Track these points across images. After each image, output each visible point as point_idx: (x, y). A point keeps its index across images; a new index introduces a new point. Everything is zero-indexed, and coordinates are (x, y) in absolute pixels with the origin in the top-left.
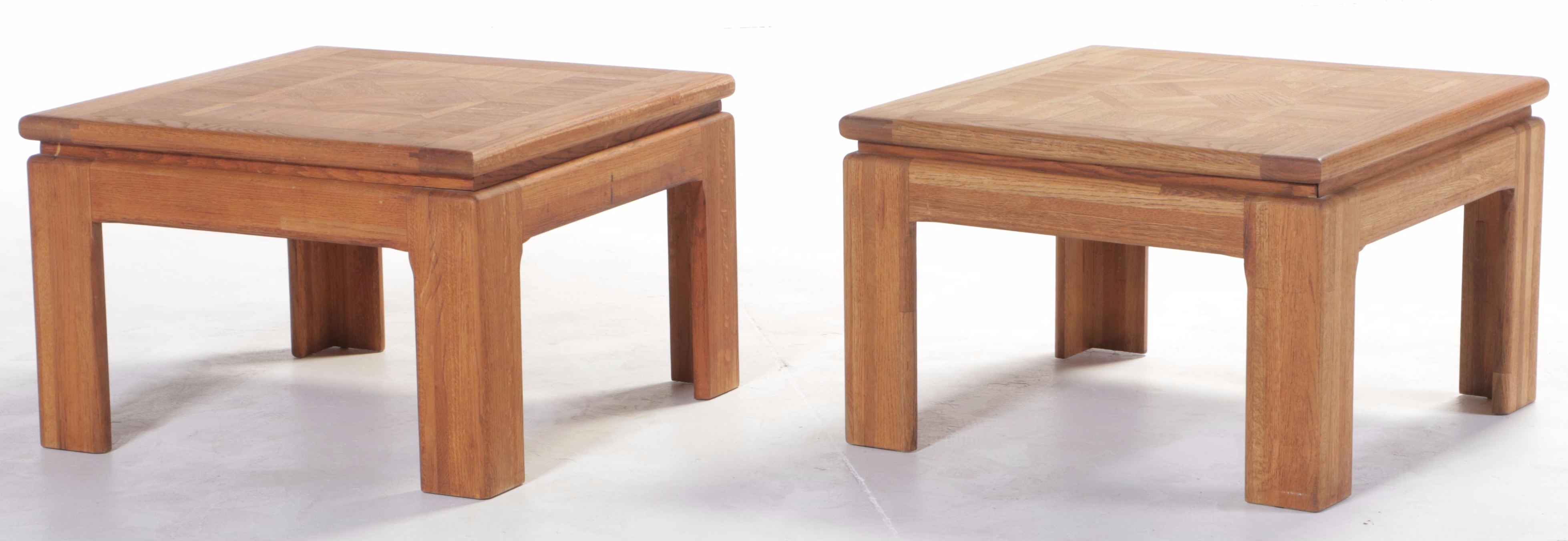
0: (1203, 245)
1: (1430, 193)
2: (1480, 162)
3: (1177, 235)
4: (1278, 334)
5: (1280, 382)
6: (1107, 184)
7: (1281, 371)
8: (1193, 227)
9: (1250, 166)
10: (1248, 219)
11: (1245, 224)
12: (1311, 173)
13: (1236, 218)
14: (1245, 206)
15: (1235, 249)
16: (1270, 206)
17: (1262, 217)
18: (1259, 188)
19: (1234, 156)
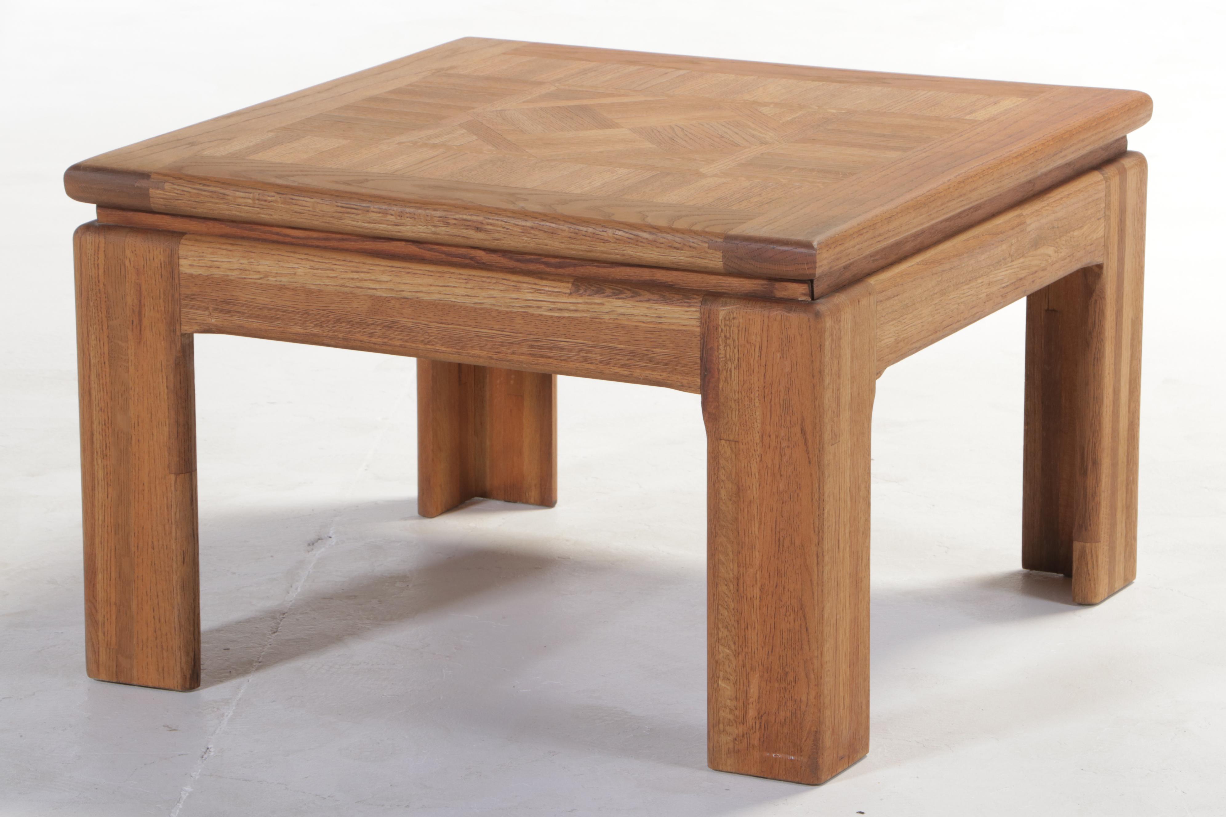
0: (638, 373)
1: (979, 281)
2: (1053, 228)
3: (601, 357)
4: (756, 511)
5: (759, 584)
8: (622, 346)
9: (707, 253)
10: (706, 333)
11: (702, 342)
12: (800, 264)
13: (688, 332)
14: (702, 314)
15: (688, 380)
16: (740, 313)
17: (728, 331)
18: (722, 284)
19: (682, 236)
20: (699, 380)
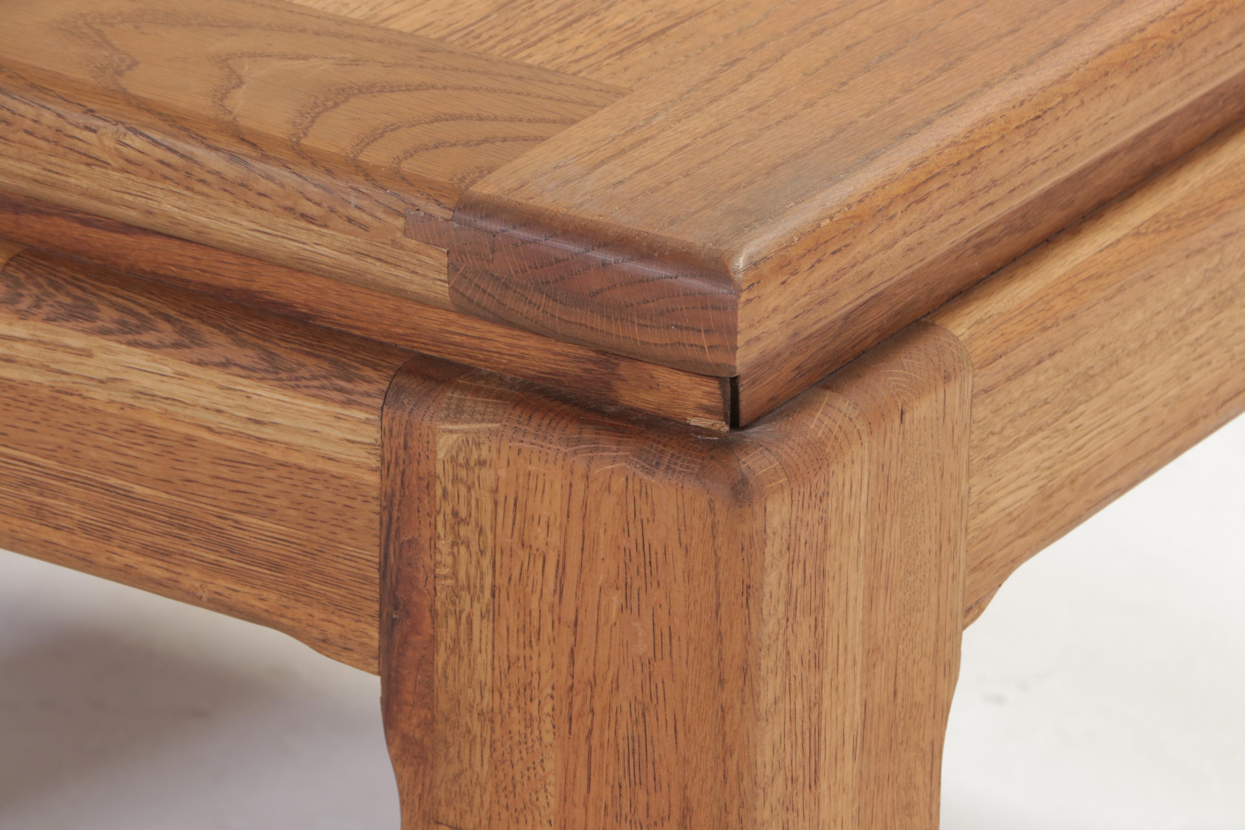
0: (192, 577)
8: (147, 491)
9: (402, 247)
10: (398, 494)
11: (385, 518)
12: (687, 328)
13: (344, 482)
14: (386, 433)
15: (343, 626)
16: (499, 451)
17: (462, 500)
18: (458, 339)
19: (326, 180)
20: (375, 633)
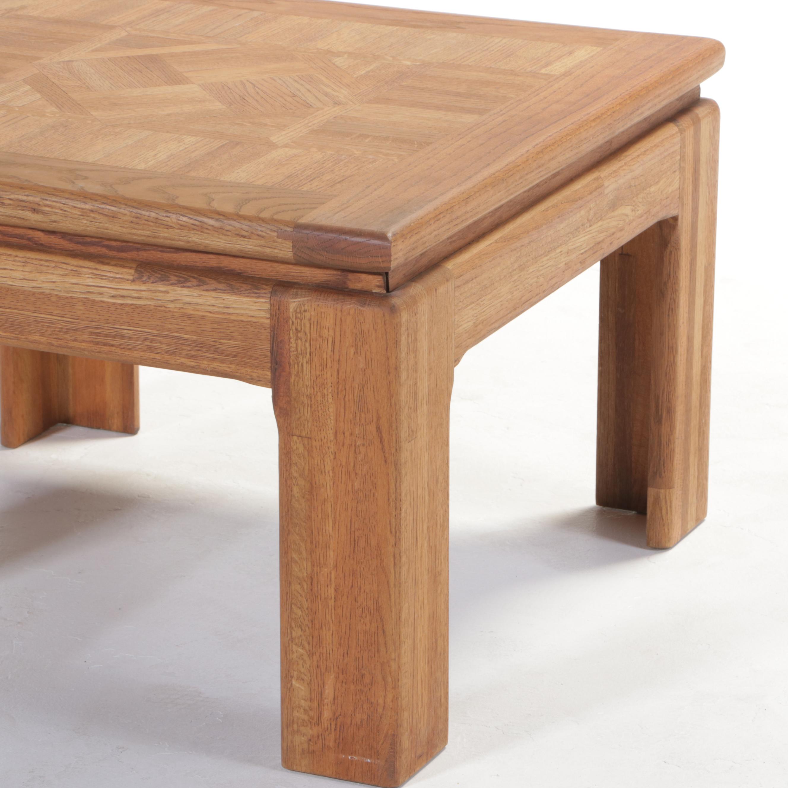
0: (205, 364)
1: (558, 250)
2: (630, 187)
3: (164, 347)
4: (330, 509)
5: (333, 585)
6: (47, 261)
7: (336, 567)
8: (189, 336)
9: (276, 242)
10: (276, 325)
11: (272, 334)
12: (374, 256)
13: (258, 324)
14: (272, 305)
15: (258, 373)
16: (311, 306)
17: (299, 324)
18: (292, 274)
19: (249, 223)
20: (269, 374)
